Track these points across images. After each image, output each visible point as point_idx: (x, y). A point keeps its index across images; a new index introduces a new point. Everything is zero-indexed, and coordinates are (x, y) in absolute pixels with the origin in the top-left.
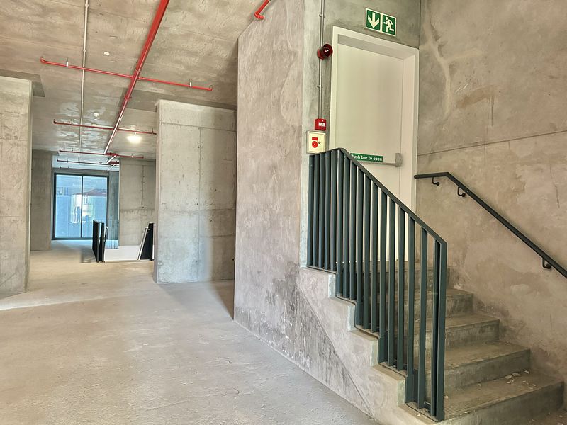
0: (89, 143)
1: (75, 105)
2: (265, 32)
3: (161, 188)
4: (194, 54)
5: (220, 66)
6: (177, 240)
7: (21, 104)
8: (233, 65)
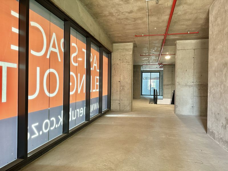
0: (152, 61)
1: (146, 48)
2: (221, 2)
3: (177, 76)
4: (190, 20)
5: (201, 22)
6: (184, 97)
7: (130, 51)
8: (207, 20)
